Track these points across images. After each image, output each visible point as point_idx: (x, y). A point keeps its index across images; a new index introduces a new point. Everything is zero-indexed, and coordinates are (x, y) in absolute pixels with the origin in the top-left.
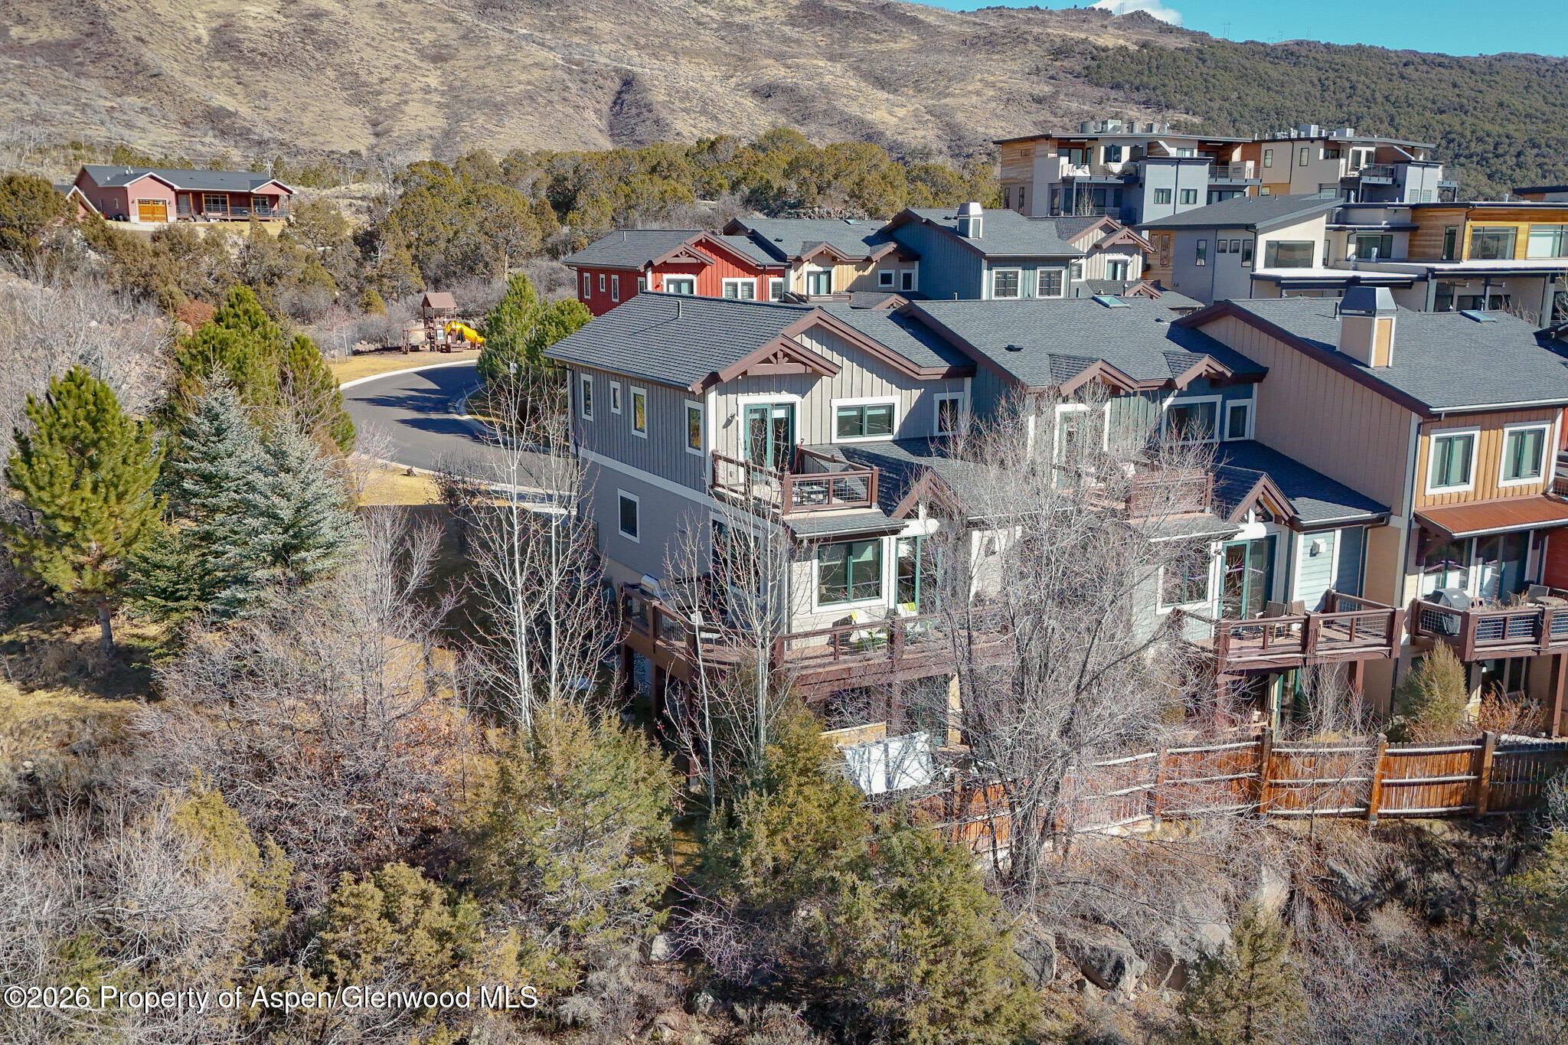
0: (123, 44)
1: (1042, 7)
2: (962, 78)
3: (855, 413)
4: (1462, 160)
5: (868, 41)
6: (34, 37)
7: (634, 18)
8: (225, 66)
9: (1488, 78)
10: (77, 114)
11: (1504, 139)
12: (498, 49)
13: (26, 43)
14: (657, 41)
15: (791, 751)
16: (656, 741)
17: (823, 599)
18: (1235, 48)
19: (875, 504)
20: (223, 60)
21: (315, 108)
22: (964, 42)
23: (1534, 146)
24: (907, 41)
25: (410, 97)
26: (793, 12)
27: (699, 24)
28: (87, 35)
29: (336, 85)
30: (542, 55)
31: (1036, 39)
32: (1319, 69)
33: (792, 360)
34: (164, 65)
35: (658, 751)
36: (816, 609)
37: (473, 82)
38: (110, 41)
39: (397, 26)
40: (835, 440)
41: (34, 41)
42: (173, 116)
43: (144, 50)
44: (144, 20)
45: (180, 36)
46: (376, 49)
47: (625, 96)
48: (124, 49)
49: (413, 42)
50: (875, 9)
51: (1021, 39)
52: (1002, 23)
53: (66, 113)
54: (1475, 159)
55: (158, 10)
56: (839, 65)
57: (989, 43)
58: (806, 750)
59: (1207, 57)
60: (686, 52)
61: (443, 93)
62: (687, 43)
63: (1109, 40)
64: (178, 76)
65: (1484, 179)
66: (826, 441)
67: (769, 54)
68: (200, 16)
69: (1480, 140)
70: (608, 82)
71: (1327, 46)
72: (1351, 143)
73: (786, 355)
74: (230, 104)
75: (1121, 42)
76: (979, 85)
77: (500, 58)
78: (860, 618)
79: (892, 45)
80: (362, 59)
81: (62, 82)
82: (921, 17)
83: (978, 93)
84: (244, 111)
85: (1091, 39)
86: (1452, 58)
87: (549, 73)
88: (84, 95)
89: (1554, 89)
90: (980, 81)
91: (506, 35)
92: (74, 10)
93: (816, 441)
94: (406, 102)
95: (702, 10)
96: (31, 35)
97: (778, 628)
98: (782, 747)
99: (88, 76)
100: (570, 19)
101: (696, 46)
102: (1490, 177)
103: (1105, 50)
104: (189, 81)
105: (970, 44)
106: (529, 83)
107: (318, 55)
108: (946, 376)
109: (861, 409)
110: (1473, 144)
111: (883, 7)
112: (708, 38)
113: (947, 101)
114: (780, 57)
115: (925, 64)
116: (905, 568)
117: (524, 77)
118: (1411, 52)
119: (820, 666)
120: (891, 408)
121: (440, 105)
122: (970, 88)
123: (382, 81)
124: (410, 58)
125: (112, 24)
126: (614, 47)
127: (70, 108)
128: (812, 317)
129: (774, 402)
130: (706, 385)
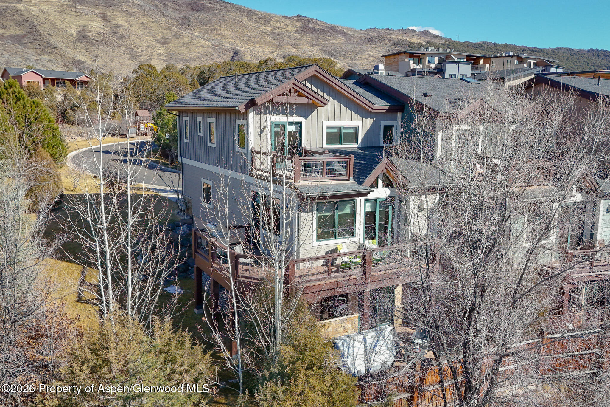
0: (43, 36)
1: (390, 28)
2: (361, 53)
3: (336, 131)
5: (326, 39)
6: (8, 33)
7: (239, 30)
8: (82, 45)
9: (553, 56)
10: (23, 62)
12: (187, 40)
13: (5, 35)
14: (247, 38)
15: (301, 350)
16: (197, 341)
17: (320, 237)
18: (461, 44)
19: (351, 178)
20: (81, 43)
21: (116, 61)
22: (362, 40)
24: (340, 40)
25: (153, 57)
26: (298, 29)
27: (263, 32)
28: (29, 33)
29: (125, 52)
30: (204, 42)
31: (388, 40)
32: (492, 52)
33: (299, 95)
34: (58, 44)
35: (199, 349)
36: (315, 244)
37: (177, 52)
38: (38, 35)
39: (149, 31)
40: (325, 146)
41: (8, 35)
42: (61, 63)
43: (50, 38)
44: (51, 28)
45: (65, 34)
46: (140, 39)
47: (235, 58)
48: (43, 38)
49: (154, 37)
50: (329, 28)
51: (382, 39)
52: (375, 34)
53: (19, 61)
55: (57, 24)
56: (315, 48)
57: (371, 41)
58: (312, 349)
59: (451, 47)
60: (258, 42)
61: (165, 56)
62: (258, 39)
63: (415, 40)
64: (63, 48)
66: (319, 146)
67: (289, 44)
68: (73, 26)
70: (229, 53)
71: (494, 44)
72: (527, 58)
73: (296, 91)
74: (83, 59)
75: (420, 41)
76: (367, 56)
77: (187, 43)
78: (343, 249)
79: (335, 41)
80: (135, 43)
81: (18, 50)
82: (346, 31)
83: (367, 59)
84: (89, 61)
85: (408, 40)
86: (539, 49)
87: (206, 49)
88: (26, 55)
89: (577, 60)
90: (368, 54)
91: (190, 35)
92: (24, 23)
93: (314, 146)
94: (151, 59)
95: (264, 27)
96: (7, 32)
97: (291, 254)
98: (294, 346)
99: (28, 48)
100: (214, 30)
101: (262, 40)
103: (414, 44)
104: (68, 50)
105: (363, 41)
106: (198, 53)
107: (118, 41)
108: (388, 111)
109: (340, 128)
111: (332, 27)
112: (266, 38)
113: (356, 61)
114: (293, 45)
115: (347, 48)
117: (196, 51)
118: (525, 46)
119: (318, 280)
120: (357, 128)
121: (164, 61)
122: (364, 57)
123: (142, 51)
124: (154, 43)
125: (38, 28)
126: (231, 40)
127: (20, 59)
128: (312, 70)
129: (289, 121)
130: (247, 106)
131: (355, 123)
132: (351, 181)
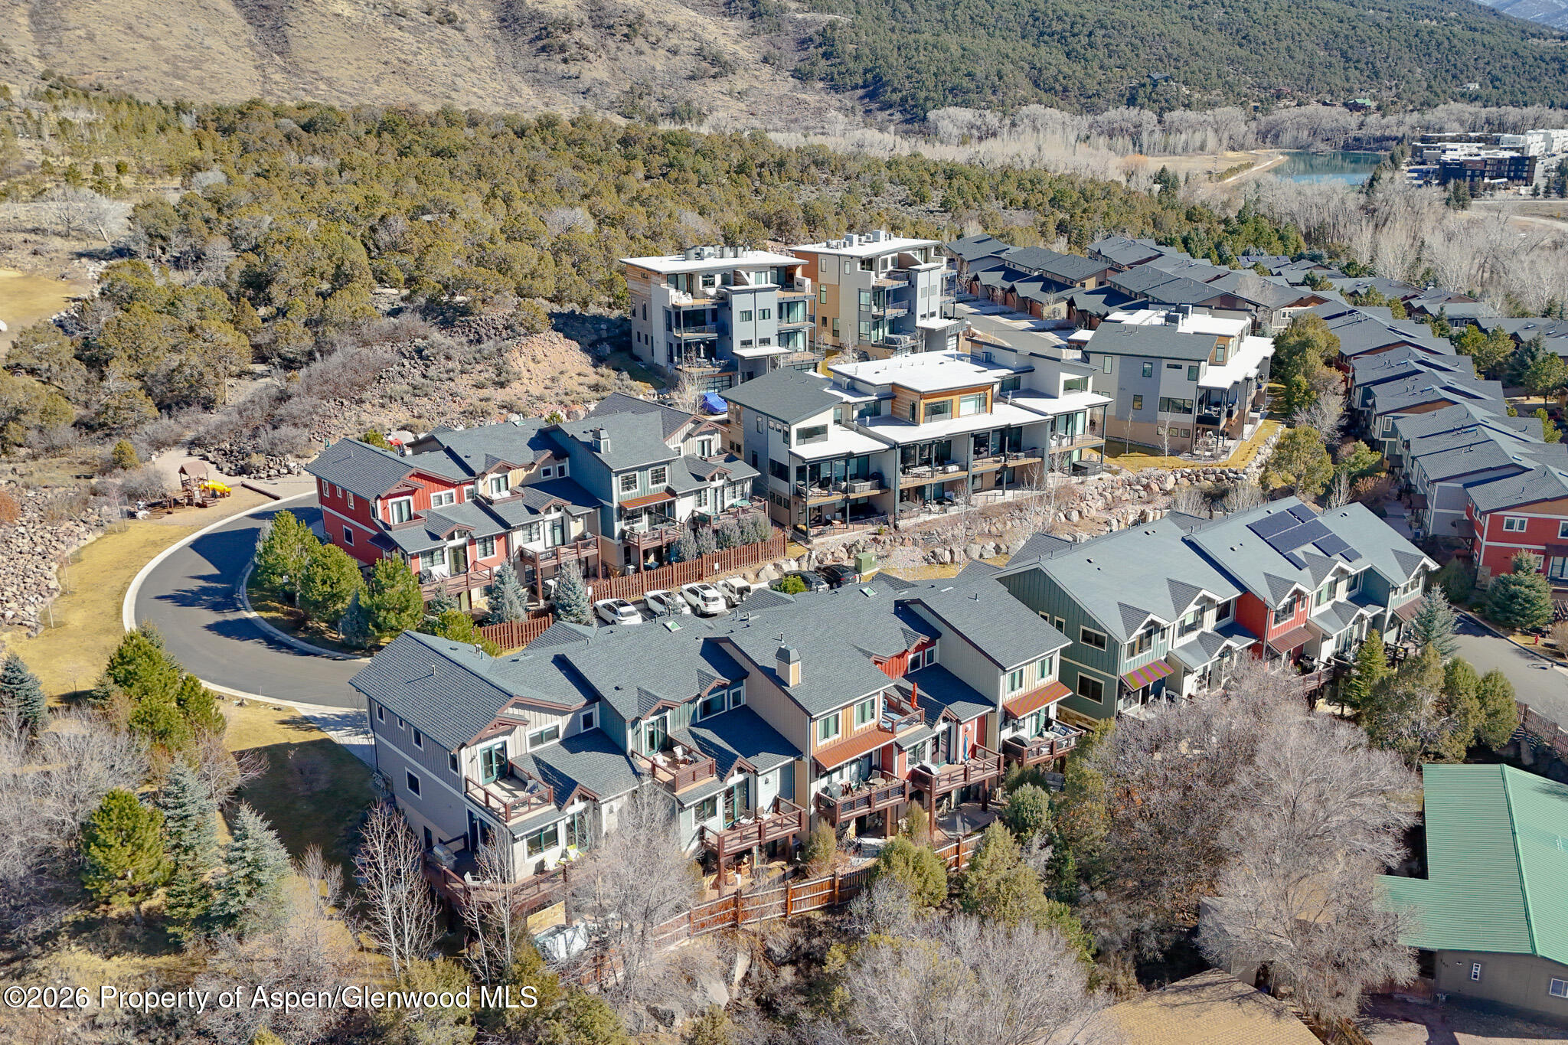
3: (538, 735)
4: (1046, 38)
11: (1078, 19)
17: (530, 854)
19: (552, 803)
23: (1103, 27)
33: (503, 725)
36: (527, 859)
40: (528, 751)
54: (1056, 37)
65: (1064, 58)
66: (524, 753)
69: (1059, 19)
73: (500, 724)
78: (549, 859)
93: (518, 754)
102: (1068, 55)
108: (585, 705)
109: (542, 732)
110: (1054, 23)
116: (570, 827)
120: (557, 727)
128: (512, 701)
129: (495, 743)
130: (460, 749)
131: (555, 724)
132: (553, 806)
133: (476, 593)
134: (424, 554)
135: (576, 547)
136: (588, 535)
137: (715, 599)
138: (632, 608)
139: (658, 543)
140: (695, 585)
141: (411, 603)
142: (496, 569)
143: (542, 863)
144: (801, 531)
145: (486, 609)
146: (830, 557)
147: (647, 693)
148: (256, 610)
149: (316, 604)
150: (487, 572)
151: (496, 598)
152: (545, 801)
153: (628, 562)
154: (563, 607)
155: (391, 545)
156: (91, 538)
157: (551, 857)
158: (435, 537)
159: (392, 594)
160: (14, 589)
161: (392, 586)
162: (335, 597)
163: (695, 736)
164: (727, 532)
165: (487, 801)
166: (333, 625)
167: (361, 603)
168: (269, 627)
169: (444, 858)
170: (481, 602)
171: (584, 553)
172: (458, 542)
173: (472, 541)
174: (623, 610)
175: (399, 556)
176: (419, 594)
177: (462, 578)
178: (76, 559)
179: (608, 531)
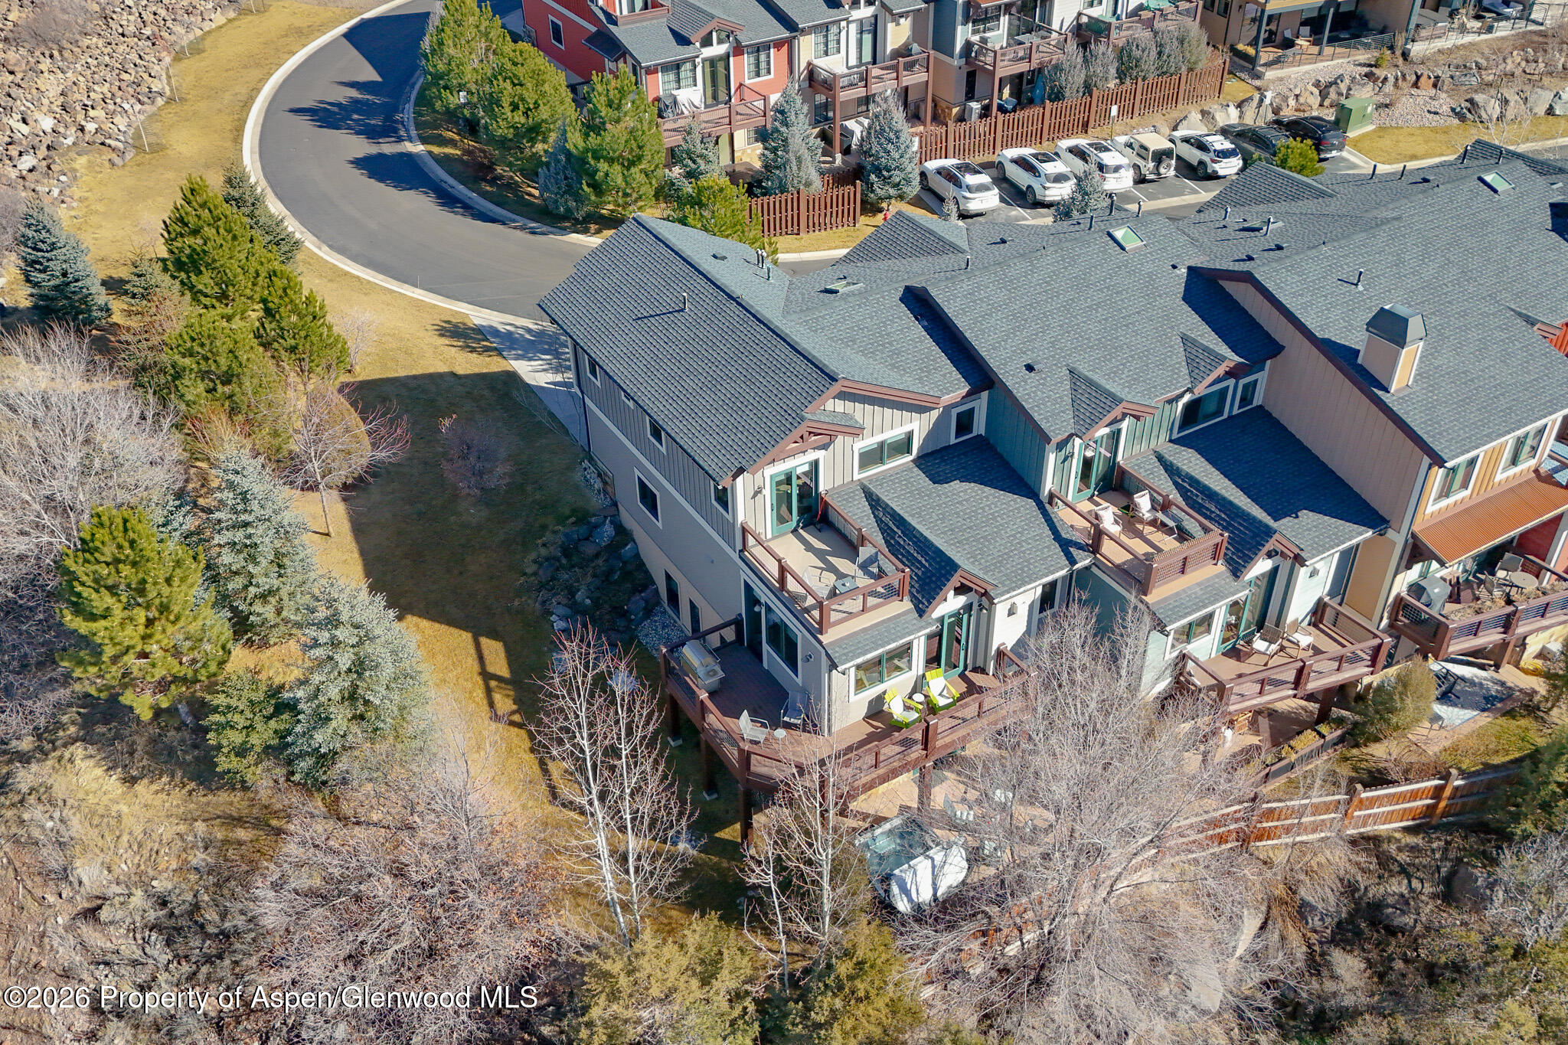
3: (875, 448)
19: (906, 598)
33: (817, 434)
36: (853, 698)
40: (855, 477)
66: (848, 479)
73: (811, 433)
93: (839, 482)
108: (964, 397)
109: (881, 443)
116: (934, 640)
120: (910, 434)
128: (836, 388)
129: (799, 464)
130: (735, 477)
131: (907, 428)
132: (907, 605)
133: (741, 137)
134: (666, 68)
135: (895, 68)
136: (916, 47)
137: (1117, 169)
138: (984, 178)
139: (1023, 67)
140: (1081, 141)
141: (647, 152)
142: (774, 98)
143: (880, 699)
144: (1244, 56)
145: (758, 165)
146: (1292, 102)
147: (1091, 383)
148: (424, 141)
149: (503, 143)
150: (760, 104)
151: (774, 150)
152: (892, 593)
153: (970, 95)
154: (878, 170)
155: (615, 49)
156: (219, 18)
157: (896, 691)
158: (682, 40)
159: (615, 135)
160: (105, 89)
161: (618, 121)
162: (534, 132)
163: (1171, 470)
164: (1137, 53)
165: (782, 580)
166: (531, 175)
167: (570, 146)
168: (441, 173)
169: (701, 672)
170: (750, 154)
171: (908, 79)
172: (717, 50)
173: (738, 50)
174: (970, 179)
175: (628, 69)
176: (658, 136)
177: (722, 111)
178: (196, 49)
179: (942, 41)
